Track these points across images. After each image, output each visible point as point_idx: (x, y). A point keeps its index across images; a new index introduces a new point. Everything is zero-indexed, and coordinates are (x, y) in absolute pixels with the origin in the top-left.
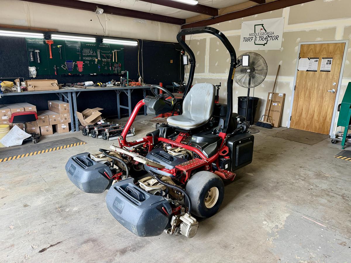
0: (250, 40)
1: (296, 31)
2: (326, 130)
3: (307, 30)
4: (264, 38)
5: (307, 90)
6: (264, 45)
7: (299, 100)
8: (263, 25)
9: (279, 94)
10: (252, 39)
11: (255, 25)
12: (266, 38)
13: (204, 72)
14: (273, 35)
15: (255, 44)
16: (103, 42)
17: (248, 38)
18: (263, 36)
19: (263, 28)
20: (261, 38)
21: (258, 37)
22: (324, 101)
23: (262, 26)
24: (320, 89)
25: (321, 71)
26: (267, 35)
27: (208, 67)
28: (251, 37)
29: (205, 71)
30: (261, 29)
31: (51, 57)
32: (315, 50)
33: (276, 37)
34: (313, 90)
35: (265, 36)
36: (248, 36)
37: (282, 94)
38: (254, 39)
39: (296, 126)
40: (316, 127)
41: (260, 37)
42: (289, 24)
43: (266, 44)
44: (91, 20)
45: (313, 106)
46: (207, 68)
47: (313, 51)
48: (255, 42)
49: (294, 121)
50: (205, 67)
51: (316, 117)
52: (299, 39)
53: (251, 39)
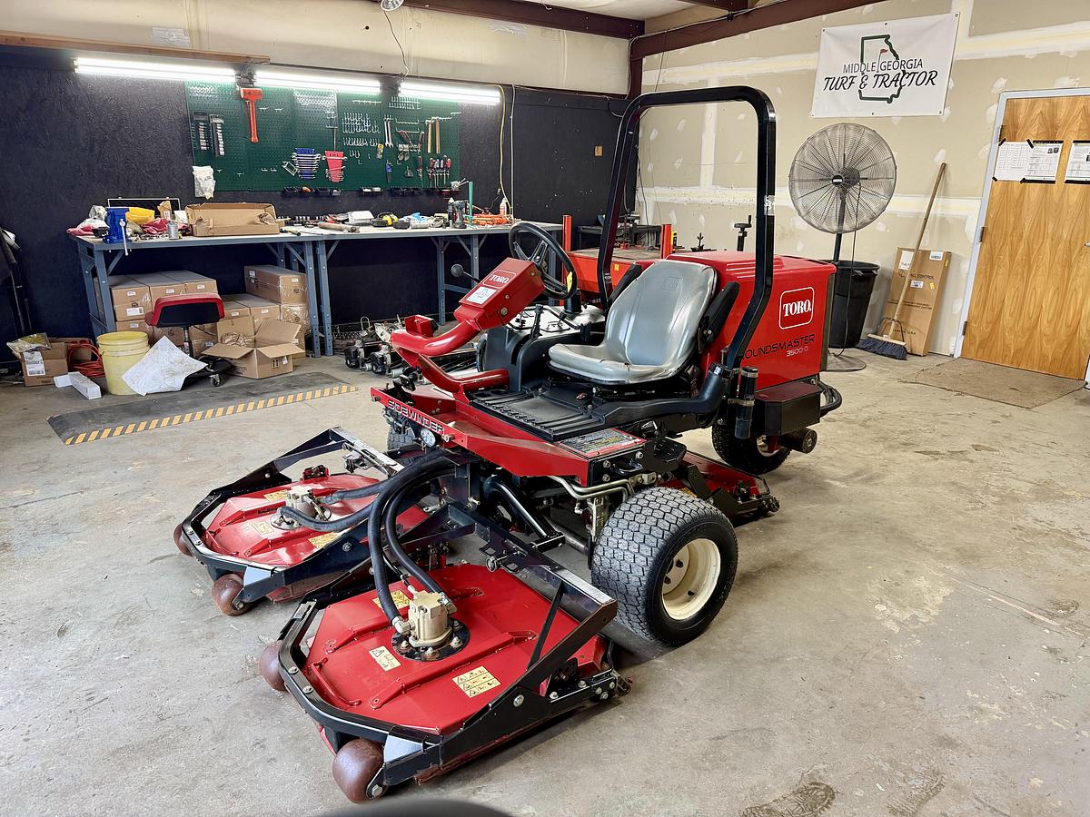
0: (846, 85)
1: (993, 56)
2: (1074, 366)
3: (1029, 54)
4: (891, 79)
5: (1020, 240)
6: (890, 101)
7: (994, 274)
8: (887, 37)
9: (932, 254)
10: (852, 83)
11: (863, 39)
12: (897, 80)
13: (697, 183)
14: (919, 69)
15: (862, 98)
16: (400, 95)
17: (841, 80)
18: (886, 72)
19: (887, 48)
20: (881, 78)
21: (871, 74)
22: (1073, 275)
23: (886, 42)
24: (1061, 237)
25: (1067, 182)
26: (899, 71)
27: (712, 169)
28: (848, 75)
29: (702, 182)
30: (883, 51)
31: (254, 139)
32: (1053, 116)
33: (928, 75)
34: (1041, 240)
35: (893, 74)
36: (839, 74)
37: (941, 254)
38: (858, 81)
39: (980, 353)
40: (1043, 357)
41: (879, 75)
42: (972, 34)
43: (897, 96)
44: (367, 28)
45: (1039, 290)
46: (707, 173)
47: (1044, 119)
48: (860, 91)
49: (975, 337)
50: (703, 167)
51: (1044, 325)
52: (1002, 82)
53: (850, 81)
